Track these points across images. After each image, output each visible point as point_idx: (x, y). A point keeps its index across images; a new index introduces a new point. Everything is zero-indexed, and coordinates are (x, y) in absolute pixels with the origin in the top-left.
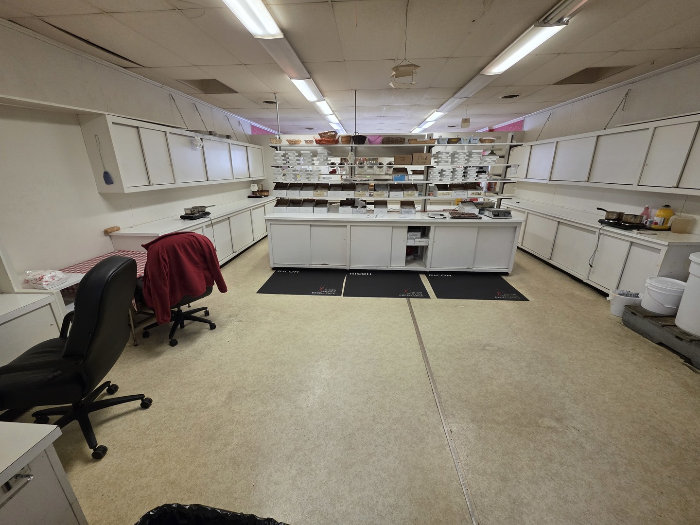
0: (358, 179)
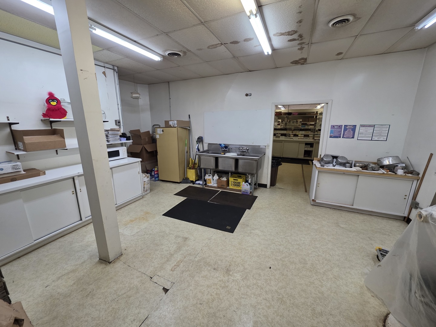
0: (288, 127)
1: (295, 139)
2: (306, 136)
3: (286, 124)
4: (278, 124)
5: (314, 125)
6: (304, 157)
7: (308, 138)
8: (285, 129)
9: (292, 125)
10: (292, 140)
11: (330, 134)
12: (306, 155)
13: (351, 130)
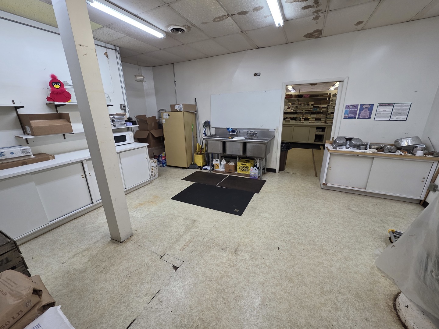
0: (298, 110)
1: (306, 123)
2: (318, 119)
3: (296, 107)
4: (288, 107)
5: (327, 108)
6: (315, 142)
7: (320, 122)
8: (296, 113)
9: (303, 108)
10: (302, 124)
11: (345, 114)
12: (316, 140)
13: (367, 110)
